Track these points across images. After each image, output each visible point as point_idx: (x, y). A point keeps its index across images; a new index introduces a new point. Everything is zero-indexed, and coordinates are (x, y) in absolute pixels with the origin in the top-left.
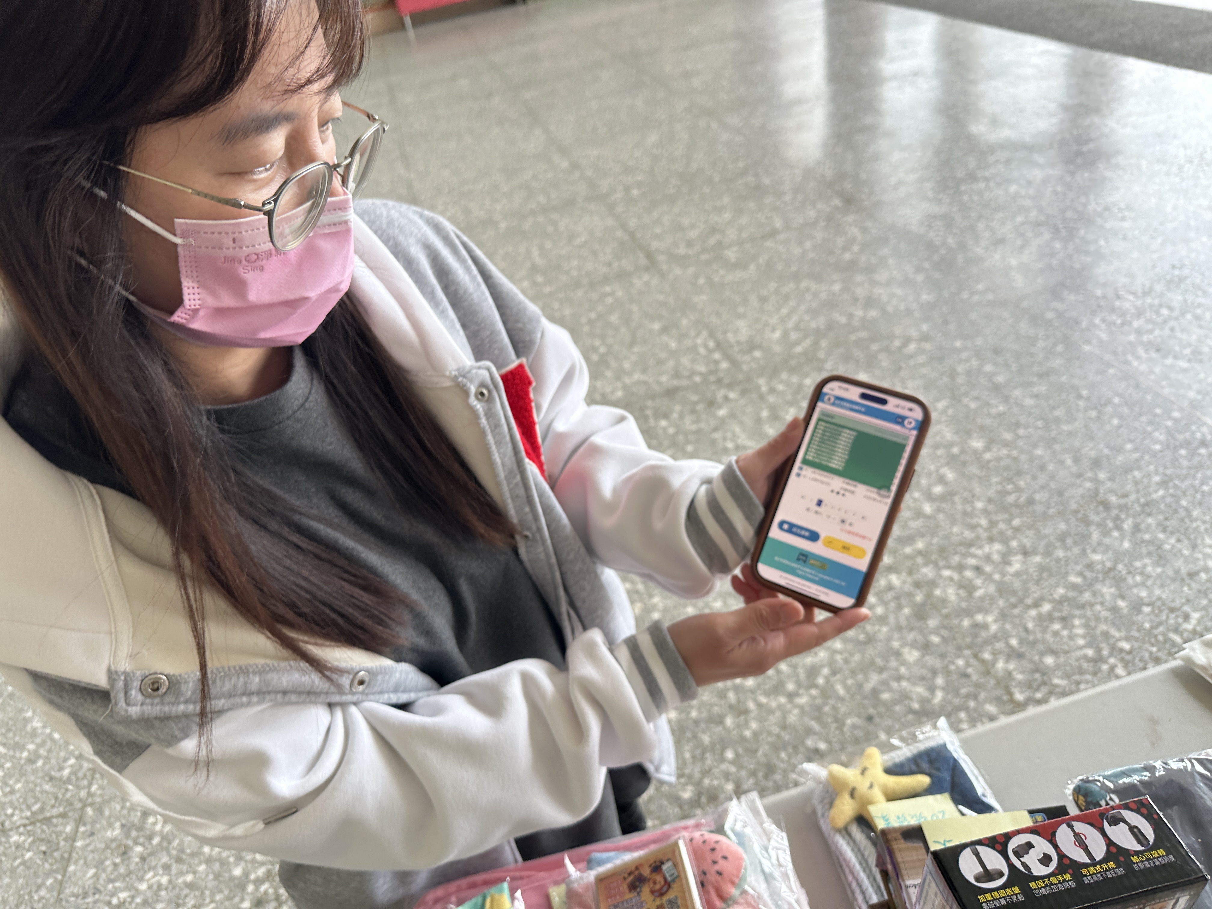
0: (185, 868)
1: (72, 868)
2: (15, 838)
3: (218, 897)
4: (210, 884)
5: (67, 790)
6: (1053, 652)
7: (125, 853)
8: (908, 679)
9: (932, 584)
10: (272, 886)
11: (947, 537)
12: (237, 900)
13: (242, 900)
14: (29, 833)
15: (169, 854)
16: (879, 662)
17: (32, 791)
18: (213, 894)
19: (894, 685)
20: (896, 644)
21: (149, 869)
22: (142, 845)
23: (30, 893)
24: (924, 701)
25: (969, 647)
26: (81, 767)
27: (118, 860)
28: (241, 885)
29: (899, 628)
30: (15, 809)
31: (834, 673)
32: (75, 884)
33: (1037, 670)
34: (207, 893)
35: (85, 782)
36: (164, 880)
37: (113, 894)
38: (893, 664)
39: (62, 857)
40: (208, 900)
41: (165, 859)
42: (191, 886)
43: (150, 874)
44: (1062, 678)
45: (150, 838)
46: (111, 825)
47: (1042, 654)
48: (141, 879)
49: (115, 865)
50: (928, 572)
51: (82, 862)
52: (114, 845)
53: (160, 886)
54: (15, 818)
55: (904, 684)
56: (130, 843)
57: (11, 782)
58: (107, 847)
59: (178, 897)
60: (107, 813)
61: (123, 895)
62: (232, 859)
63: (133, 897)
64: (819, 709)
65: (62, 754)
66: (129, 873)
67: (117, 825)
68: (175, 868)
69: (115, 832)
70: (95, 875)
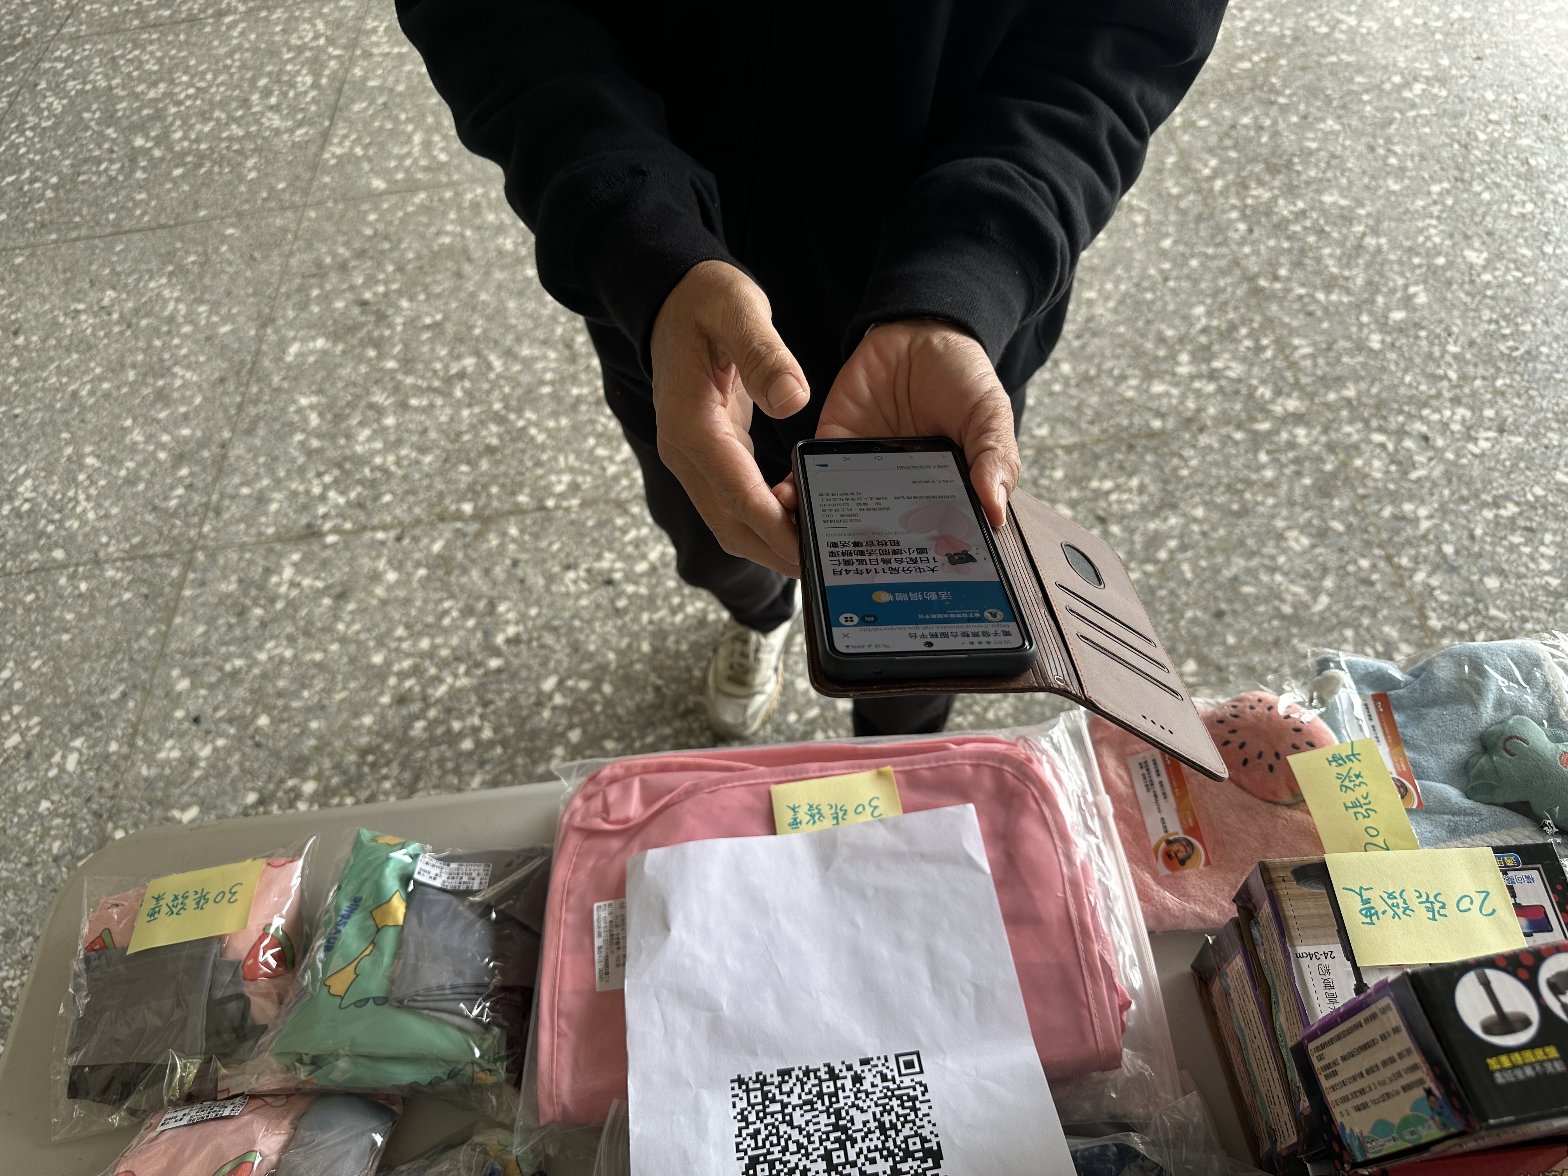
0: (314, 644)
1: (178, 620)
2: (110, 573)
3: (352, 685)
4: (345, 669)
5: (173, 526)
6: (1501, 573)
7: (242, 613)
8: (1286, 574)
9: (1355, 449)
10: (418, 682)
11: (1393, 388)
12: (374, 692)
13: (381, 693)
14: (128, 570)
15: (295, 623)
16: (1250, 542)
17: (131, 519)
18: (346, 680)
19: (1265, 578)
20: (1280, 524)
21: (272, 637)
22: (263, 607)
23: (129, 641)
24: (1300, 605)
25: (1380, 546)
26: (190, 500)
27: (233, 620)
28: (381, 674)
29: (1292, 503)
30: (111, 538)
31: (1183, 548)
32: (182, 640)
33: (1472, 594)
34: (340, 677)
35: (196, 519)
36: (288, 653)
37: (228, 658)
38: (1270, 549)
39: (167, 606)
40: (339, 686)
41: (290, 629)
42: (320, 666)
43: (270, 644)
44: (1504, 611)
45: (273, 600)
46: (225, 577)
47: (1484, 573)
48: (260, 648)
49: (230, 627)
50: (1351, 431)
51: (189, 615)
52: (229, 602)
53: (282, 661)
54: (111, 549)
55: (1278, 578)
56: (248, 602)
57: (107, 504)
58: (221, 602)
59: (304, 676)
60: (221, 561)
61: (239, 663)
62: (372, 644)
63: (250, 667)
64: (1152, 590)
65: (169, 481)
66: (246, 639)
67: (234, 578)
68: (301, 641)
69: (231, 586)
70: (205, 633)
